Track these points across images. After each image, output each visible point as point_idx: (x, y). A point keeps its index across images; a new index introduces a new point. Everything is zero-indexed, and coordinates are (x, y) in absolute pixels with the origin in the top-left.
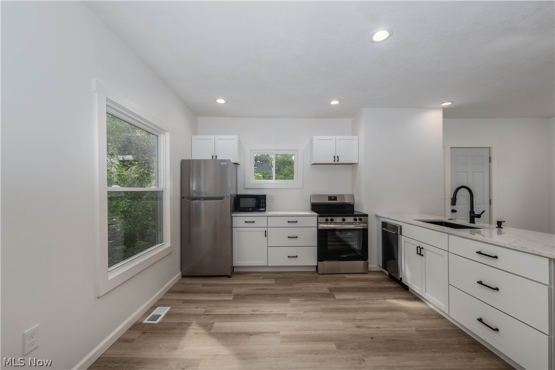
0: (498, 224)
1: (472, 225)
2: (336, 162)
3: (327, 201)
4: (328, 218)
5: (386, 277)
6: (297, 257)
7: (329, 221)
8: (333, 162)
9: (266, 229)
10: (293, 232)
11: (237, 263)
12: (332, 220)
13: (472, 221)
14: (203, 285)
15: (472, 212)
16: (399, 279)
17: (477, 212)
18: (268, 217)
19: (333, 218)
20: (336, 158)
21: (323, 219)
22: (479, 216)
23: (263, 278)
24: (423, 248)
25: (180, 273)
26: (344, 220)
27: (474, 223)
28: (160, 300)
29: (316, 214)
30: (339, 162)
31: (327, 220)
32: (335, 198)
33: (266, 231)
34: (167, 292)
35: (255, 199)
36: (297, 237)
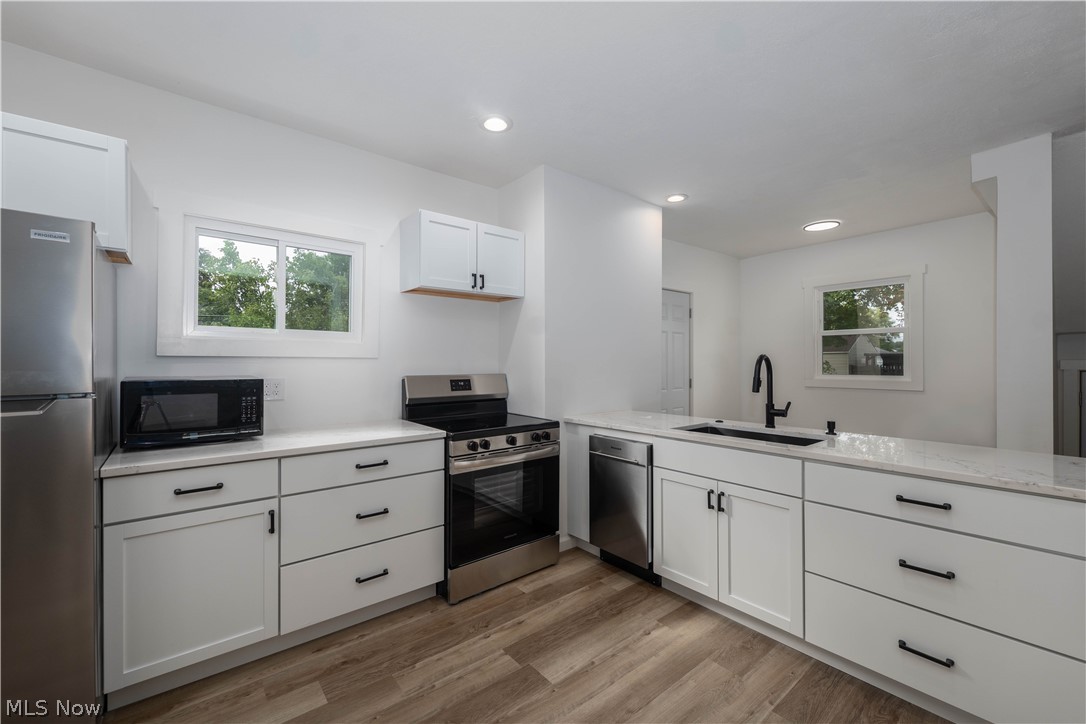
0: (829, 427)
1: (769, 431)
2: (477, 290)
3: (446, 392)
4: (474, 440)
5: (595, 561)
6: (385, 572)
7: (480, 449)
8: (471, 291)
9: (273, 505)
10: (370, 498)
11: (126, 673)
12: (486, 445)
13: (770, 423)
15: (770, 405)
16: (647, 568)
17: (779, 405)
18: (280, 459)
19: (487, 439)
20: (478, 279)
21: (460, 446)
22: (783, 413)
24: (723, 494)
26: (513, 441)
27: (774, 427)
29: (443, 433)
30: (486, 291)
31: (473, 447)
32: (466, 384)
33: (272, 514)
35: (216, 395)
36: (386, 511)
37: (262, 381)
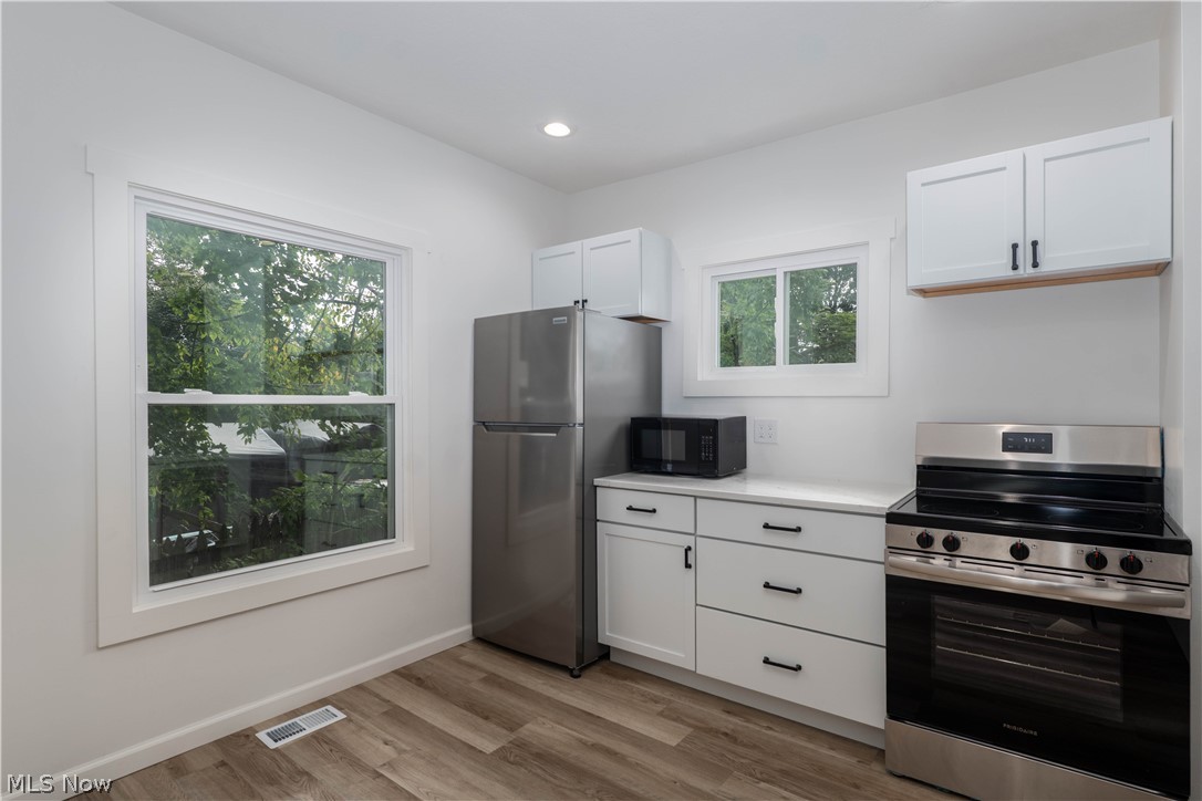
2: (1026, 270)
4: (932, 532)
6: (800, 666)
7: (938, 546)
8: (1009, 273)
9: (689, 541)
11: (608, 635)
12: (952, 545)
14: (492, 680)
18: (695, 497)
19: (958, 534)
20: (1025, 251)
21: (907, 534)
23: (661, 714)
25: (469, 627)
26: (1020, 553)
28: (360, 687)
31: (925, 541)
32: (1043, 443)
33: (689, 550)
34: (396, 672)
35: (683, 433)
36: (799, 591)
37: (744, 418)
